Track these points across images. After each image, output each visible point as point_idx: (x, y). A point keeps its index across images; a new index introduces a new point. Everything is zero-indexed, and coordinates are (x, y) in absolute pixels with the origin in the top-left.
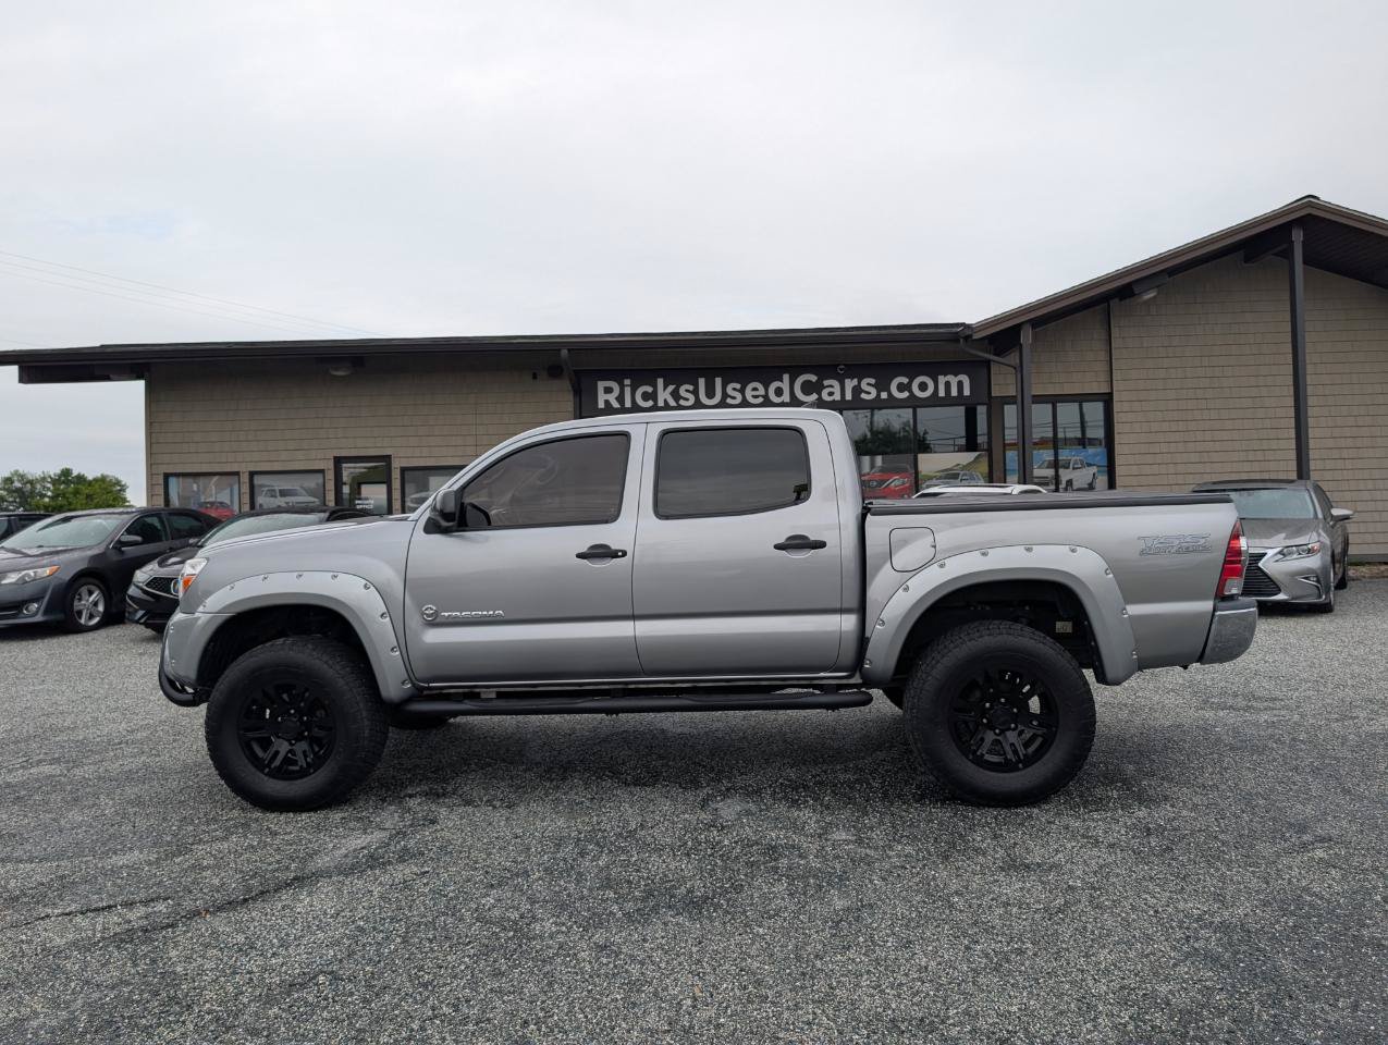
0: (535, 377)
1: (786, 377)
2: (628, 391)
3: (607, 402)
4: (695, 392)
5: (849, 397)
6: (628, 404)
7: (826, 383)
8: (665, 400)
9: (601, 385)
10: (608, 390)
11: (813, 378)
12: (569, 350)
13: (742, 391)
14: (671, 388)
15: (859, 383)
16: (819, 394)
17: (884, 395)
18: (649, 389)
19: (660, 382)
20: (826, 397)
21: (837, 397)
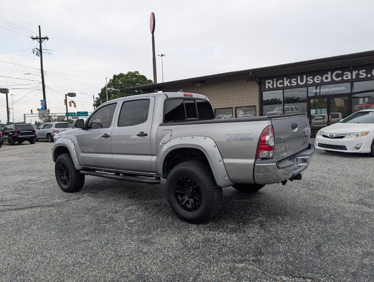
0: (248, 81)
1: (329, 73)
2: (275, 82)
3: (269, 86)
4: (297, 81)
5: (354, 77)
6: (275, 86)
7: (345, 73)
8: (287, 84)
9: (267, 81)
10: (269, 83)
11: (340, 72)
12: (252, 72)
13: (313, 79)
14: (289, 80)
15: (359, 72)
16: (342, 77)
17: (369, 76)
18: (282, 81)
19: (285, 79)
20: (345, 78)
21: (349, 78)
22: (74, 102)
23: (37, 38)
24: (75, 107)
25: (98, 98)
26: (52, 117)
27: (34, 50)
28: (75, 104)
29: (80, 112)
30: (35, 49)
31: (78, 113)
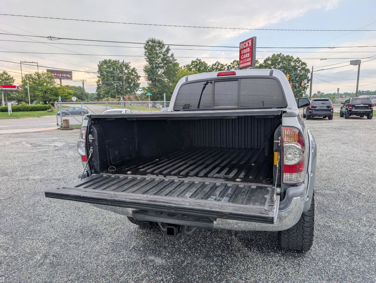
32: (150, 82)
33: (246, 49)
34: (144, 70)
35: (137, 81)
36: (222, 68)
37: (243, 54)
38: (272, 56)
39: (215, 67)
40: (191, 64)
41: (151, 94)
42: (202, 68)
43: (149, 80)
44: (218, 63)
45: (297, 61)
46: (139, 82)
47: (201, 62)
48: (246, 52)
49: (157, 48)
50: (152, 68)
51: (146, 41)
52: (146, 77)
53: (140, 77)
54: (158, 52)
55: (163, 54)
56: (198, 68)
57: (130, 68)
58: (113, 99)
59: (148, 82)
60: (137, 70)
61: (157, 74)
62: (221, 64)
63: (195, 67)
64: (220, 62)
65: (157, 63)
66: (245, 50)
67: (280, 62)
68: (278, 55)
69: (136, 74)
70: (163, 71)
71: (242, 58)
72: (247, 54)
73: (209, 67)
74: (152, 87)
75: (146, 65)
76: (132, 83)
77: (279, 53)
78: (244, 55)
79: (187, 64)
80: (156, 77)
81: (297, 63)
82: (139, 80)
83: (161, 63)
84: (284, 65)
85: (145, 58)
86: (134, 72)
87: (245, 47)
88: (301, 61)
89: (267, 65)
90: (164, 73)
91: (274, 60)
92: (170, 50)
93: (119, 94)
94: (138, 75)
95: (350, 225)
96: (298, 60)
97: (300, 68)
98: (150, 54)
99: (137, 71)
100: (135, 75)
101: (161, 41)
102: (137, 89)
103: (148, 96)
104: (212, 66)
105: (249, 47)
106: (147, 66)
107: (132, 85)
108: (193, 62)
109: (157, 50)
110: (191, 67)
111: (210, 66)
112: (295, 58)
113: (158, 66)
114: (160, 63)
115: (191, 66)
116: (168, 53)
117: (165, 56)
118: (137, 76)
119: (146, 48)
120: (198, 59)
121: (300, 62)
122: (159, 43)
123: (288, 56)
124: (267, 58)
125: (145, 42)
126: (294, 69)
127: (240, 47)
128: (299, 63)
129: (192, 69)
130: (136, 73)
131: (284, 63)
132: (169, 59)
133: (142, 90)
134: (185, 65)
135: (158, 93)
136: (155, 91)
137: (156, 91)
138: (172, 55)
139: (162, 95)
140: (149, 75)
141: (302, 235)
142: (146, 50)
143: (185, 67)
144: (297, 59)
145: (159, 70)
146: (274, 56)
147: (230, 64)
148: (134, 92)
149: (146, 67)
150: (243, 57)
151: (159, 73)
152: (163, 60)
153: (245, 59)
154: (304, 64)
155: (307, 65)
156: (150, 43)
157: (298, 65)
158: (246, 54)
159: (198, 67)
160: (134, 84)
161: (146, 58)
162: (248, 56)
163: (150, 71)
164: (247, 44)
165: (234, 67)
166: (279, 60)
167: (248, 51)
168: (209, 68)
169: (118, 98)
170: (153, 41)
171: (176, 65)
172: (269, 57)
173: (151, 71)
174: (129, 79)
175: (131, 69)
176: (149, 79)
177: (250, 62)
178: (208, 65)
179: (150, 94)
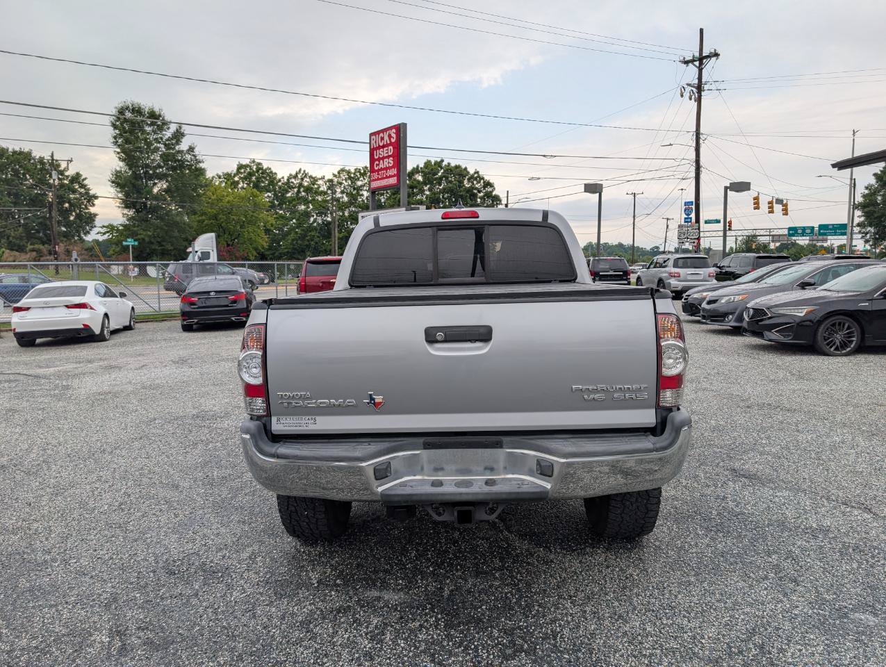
22: (785, 202)
23: (692, 61)
24: (786, 214)
25: (872, 185)
26: (758, 238)
27: (683, 89)
28: (785, 206)
29: (827, 225)
30: (685, 86)
31: (821, 227)
32: (131, 213)
33: (385, 149)
34: (113, 182)
35: (87, 209)
36: (313, 185)
37: (379, 159)
38: (425, 163)
39: (295, 182)
40: (235, 171)
41: (136, 243)
42: (263, 182)
43: (127, 207)
44: (302, 172)
45: (476, 179)
46: (92, 210)
47: (262, 169)
48: (385, 155)
49: (148, 129)
50: (136, 176)
51: (116, 108)
52: (118, 198)
53: (96, 198)
54: (151, 137)
55: (165, 145)
56: (253, 182)
57: (67, 174)
58: (17, 253)
59: (126, 211)
60: (85, 179)
61: (150, 192)
62: (311, 177)
63: (245, 178)
64: (306, 172)
65: (147, 166)
66: (382, 150)
67: (441, 178)
68: (436, 163)
69: (85, 189)
70: (165, 186)
71: (376, 168)
72: (387, 160)
73: (280, 181)
74: (134, 226)
75: (118, 169)
76: (74, 214)
77: (439, 160)
78: (381, 161)
79: (225, 172)
80: (147, 199)
81: (475, 182)
82: (94, 205)
83: (162, 167)
84: (450, 185)
85: (115, 151)
86: (79, 183)
87: (381, 144)
88: (483, 178)
89: (415, 182)
90: (167, 191)
91: (429, 173)
92: (183, 135)
93: (35, 241)
94: (92, 192)
95: (685, 487)
96: (477, 177)
97: (482, 194)
98: (127, 141)
99: (85, 182)
100: (81, 193)
101: (156, 110)
102: (87, 228)
103: (128, 246)
104: (288, 180)
105: (391, 144)
106: (120, 172)
107: (72, 218)
108: (240, 167)
109: (148, 134)
110: (236, 179)
111: (283, 178)
112: (472, 171)
113: (151, 172)
114: (159, 166)
115: (235, 175)
116: (178, 142)
117: (171, 148)
118: (87, 193)
119: (115, 126)
120: (254, 162)
121: (482, 181)
122: (153, 115)
123: (457, 167)
124: (414, 168)
125: (114, 112)
126: (471, 195)
127: (370, 143)
128: (479, 182)
129: (238, 183)
130: (83, 186)
131: (451, 182)
132: (182, 157)
133: (108, 232)
134: (222, 174)
135: (152, 240)
136: (142, 236)
137: (145, 235)
138: (191, 149)
139: (162, 246)
140: (127, 195)
141: (645, 506)
142: (117, 131)
143: (220, 177)
144: (475, 173)
145: (155, 184)
146: (428, 164)
147: (331, 177)
148: (79, 236)
149: (118, 174)
150: (378, 165)
151: (155, 190)
152: (165, 157)
153: (382, 169)
154: (488, 184)
155: (495, 186)
156: (128, 115)
157: (477, 186)
158: (385, 160)
159: (254, 178)
160: (78, 216)
161: (119, 150)
162: (390, 165)
163: (130, 186)
164: (386, 138)
165: (341, 184)
166: (440, 174)
167: (390, 154)
168: (280, 184)
169: (33, 250)
170: (137, 111)
171: (201, 172)
172: (418, 166)
173: (134, 186)
174: (64, 202)
175: (67, 177)
176: (127, 204)
177: (395, 178)
178: (279, 177)
179: (133, 243)
